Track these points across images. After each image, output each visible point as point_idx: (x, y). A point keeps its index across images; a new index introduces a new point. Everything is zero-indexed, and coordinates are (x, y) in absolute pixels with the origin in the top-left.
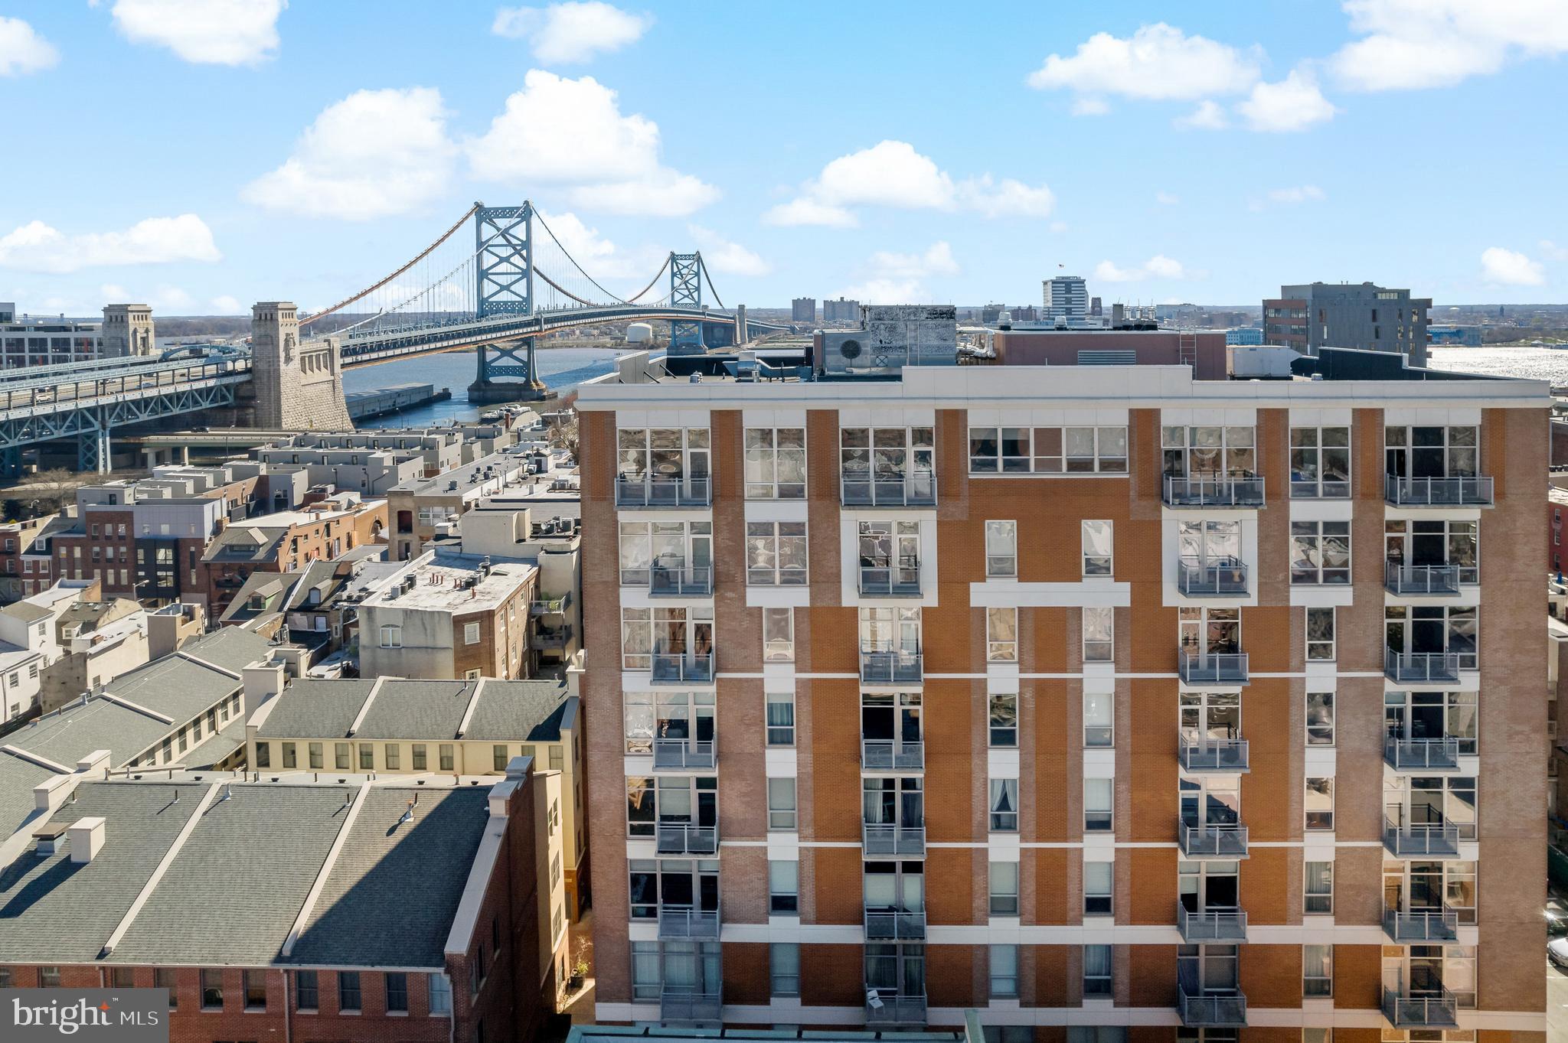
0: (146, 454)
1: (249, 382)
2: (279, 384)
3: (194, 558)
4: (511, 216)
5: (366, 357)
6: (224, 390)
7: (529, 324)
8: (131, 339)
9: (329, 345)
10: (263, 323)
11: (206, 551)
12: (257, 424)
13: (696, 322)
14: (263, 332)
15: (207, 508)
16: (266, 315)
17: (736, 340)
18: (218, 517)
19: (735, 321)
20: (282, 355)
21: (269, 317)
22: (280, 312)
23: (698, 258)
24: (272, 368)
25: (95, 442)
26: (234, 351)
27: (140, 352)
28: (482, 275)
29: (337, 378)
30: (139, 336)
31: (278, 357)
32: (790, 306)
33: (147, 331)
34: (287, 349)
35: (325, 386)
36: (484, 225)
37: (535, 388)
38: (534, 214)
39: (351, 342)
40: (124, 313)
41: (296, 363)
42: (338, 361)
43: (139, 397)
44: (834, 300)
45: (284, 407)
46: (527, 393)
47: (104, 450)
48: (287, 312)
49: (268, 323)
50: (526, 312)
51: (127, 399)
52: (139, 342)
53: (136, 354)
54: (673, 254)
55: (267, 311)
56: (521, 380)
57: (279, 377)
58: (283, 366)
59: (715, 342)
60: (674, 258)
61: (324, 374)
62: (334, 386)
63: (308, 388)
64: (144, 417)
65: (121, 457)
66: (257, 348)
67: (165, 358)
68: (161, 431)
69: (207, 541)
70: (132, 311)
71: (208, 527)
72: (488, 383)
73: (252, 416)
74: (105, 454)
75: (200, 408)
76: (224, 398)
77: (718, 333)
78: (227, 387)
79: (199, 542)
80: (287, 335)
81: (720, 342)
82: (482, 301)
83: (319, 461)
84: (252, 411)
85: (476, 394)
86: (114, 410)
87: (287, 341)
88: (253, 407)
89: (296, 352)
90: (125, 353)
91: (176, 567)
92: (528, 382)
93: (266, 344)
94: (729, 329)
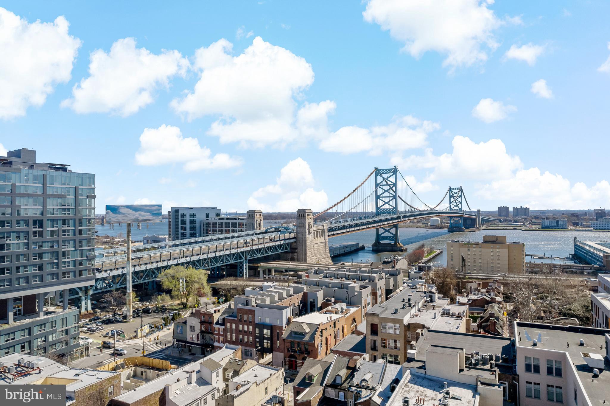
0: (260, 271)
1: (295, 242)
2: (306, 243)
3: (279, 335)
4: (389, 173)
5: (336, 232)
6: (286, 245)
7: (396, 219)
8: (255, 223)
9: (324, 227)
10: (300, 218)
11: (284, 332)
12: (298, 260)
13: (460, 217)
14: (300, 222)
15: (285, 311)
16: (301, 215)
17: (476, 225)
18: (289, 316)
19: (476, 217)
20: (307, 231)
21: (302, 216)
22: (307, 214)
23: (461, 189)
24: (303, 237)
25: (243, 265)
26: (290, 229)
27: (258, 228)
28: (378, 197)
29: (326, 241)
30: (258, 222)
31: (306, 232)
32: (497, 210)
33: (261, 221)
34: (309, 229)
35: (322, 244)
36: (378, 177)
37: (399, 246)
38: (398, 172)
39: (331, 226)
40: (253, 214)
41: (312, 234)
42: (327, 234)
43: (258, 248)
44: (518, 207)
45: (308, 253)
46: (395, 248)
47: (246, 269)
48: (309, 213)
49: (302, 218)
50: (395, 213)
51: (254, 248)
52: (258, 225)
53: (257, 229)
54: (450, 188)
55: (302, 213)
56: (392, 242)
57: (306, 241)
58: (307, 236)
59: (467, 226)
60: (450, 189)
61: (321, 240)
62: (325, 245)
63: (316, 245)
64: (259, 256)
65: (251, 271)
66: (298, 228)
67: (266, 232)
68: (264, 261)
69: (284, 328)
70: (256, 213)
71: (285, 321)
72: (379, 243)
73: (296, 256)
74: (246, 270)
75: (278, 252)
76: (286, 248)
77: (469, 222)
78: (287, 244)
79: (281, 328)
80: (309, 223)
81: (469, 226)
82: (377, 208)
83: (327, 286)
84: (296, 254)
85: (375, 247)
86: (249, 252)
87: (309, 225)
88: (297, 253)
89: (312, 230)
90: (254, 229)
91: (271, 339)
92: (395, 243)
93: (301, 227)
94: (473, 221)
